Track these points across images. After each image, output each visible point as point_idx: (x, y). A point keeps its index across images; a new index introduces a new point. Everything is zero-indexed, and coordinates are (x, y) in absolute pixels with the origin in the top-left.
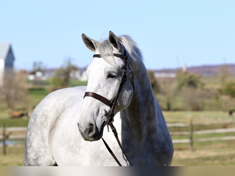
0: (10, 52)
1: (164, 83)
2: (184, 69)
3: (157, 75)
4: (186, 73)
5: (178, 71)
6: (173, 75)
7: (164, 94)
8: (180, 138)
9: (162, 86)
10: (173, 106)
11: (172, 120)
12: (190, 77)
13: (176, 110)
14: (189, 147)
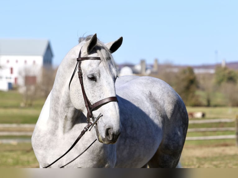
0: (49, 48)
1: (204, 79)
2: (223, 65)
3: (196, 71)
4: (225, 69)
5: (217, 67)
6: (212, 71)
7: (203, 90)
8: (223, 134)
9: (201, 82)
10: (213, 102)
11: (212, 116)
12: (230, 73)
13: (216, 106)
14: (235, 142)
